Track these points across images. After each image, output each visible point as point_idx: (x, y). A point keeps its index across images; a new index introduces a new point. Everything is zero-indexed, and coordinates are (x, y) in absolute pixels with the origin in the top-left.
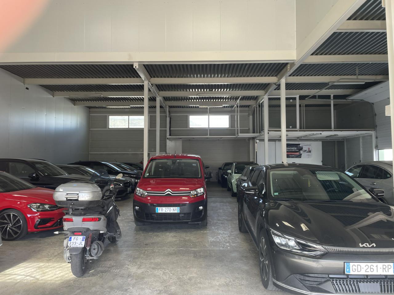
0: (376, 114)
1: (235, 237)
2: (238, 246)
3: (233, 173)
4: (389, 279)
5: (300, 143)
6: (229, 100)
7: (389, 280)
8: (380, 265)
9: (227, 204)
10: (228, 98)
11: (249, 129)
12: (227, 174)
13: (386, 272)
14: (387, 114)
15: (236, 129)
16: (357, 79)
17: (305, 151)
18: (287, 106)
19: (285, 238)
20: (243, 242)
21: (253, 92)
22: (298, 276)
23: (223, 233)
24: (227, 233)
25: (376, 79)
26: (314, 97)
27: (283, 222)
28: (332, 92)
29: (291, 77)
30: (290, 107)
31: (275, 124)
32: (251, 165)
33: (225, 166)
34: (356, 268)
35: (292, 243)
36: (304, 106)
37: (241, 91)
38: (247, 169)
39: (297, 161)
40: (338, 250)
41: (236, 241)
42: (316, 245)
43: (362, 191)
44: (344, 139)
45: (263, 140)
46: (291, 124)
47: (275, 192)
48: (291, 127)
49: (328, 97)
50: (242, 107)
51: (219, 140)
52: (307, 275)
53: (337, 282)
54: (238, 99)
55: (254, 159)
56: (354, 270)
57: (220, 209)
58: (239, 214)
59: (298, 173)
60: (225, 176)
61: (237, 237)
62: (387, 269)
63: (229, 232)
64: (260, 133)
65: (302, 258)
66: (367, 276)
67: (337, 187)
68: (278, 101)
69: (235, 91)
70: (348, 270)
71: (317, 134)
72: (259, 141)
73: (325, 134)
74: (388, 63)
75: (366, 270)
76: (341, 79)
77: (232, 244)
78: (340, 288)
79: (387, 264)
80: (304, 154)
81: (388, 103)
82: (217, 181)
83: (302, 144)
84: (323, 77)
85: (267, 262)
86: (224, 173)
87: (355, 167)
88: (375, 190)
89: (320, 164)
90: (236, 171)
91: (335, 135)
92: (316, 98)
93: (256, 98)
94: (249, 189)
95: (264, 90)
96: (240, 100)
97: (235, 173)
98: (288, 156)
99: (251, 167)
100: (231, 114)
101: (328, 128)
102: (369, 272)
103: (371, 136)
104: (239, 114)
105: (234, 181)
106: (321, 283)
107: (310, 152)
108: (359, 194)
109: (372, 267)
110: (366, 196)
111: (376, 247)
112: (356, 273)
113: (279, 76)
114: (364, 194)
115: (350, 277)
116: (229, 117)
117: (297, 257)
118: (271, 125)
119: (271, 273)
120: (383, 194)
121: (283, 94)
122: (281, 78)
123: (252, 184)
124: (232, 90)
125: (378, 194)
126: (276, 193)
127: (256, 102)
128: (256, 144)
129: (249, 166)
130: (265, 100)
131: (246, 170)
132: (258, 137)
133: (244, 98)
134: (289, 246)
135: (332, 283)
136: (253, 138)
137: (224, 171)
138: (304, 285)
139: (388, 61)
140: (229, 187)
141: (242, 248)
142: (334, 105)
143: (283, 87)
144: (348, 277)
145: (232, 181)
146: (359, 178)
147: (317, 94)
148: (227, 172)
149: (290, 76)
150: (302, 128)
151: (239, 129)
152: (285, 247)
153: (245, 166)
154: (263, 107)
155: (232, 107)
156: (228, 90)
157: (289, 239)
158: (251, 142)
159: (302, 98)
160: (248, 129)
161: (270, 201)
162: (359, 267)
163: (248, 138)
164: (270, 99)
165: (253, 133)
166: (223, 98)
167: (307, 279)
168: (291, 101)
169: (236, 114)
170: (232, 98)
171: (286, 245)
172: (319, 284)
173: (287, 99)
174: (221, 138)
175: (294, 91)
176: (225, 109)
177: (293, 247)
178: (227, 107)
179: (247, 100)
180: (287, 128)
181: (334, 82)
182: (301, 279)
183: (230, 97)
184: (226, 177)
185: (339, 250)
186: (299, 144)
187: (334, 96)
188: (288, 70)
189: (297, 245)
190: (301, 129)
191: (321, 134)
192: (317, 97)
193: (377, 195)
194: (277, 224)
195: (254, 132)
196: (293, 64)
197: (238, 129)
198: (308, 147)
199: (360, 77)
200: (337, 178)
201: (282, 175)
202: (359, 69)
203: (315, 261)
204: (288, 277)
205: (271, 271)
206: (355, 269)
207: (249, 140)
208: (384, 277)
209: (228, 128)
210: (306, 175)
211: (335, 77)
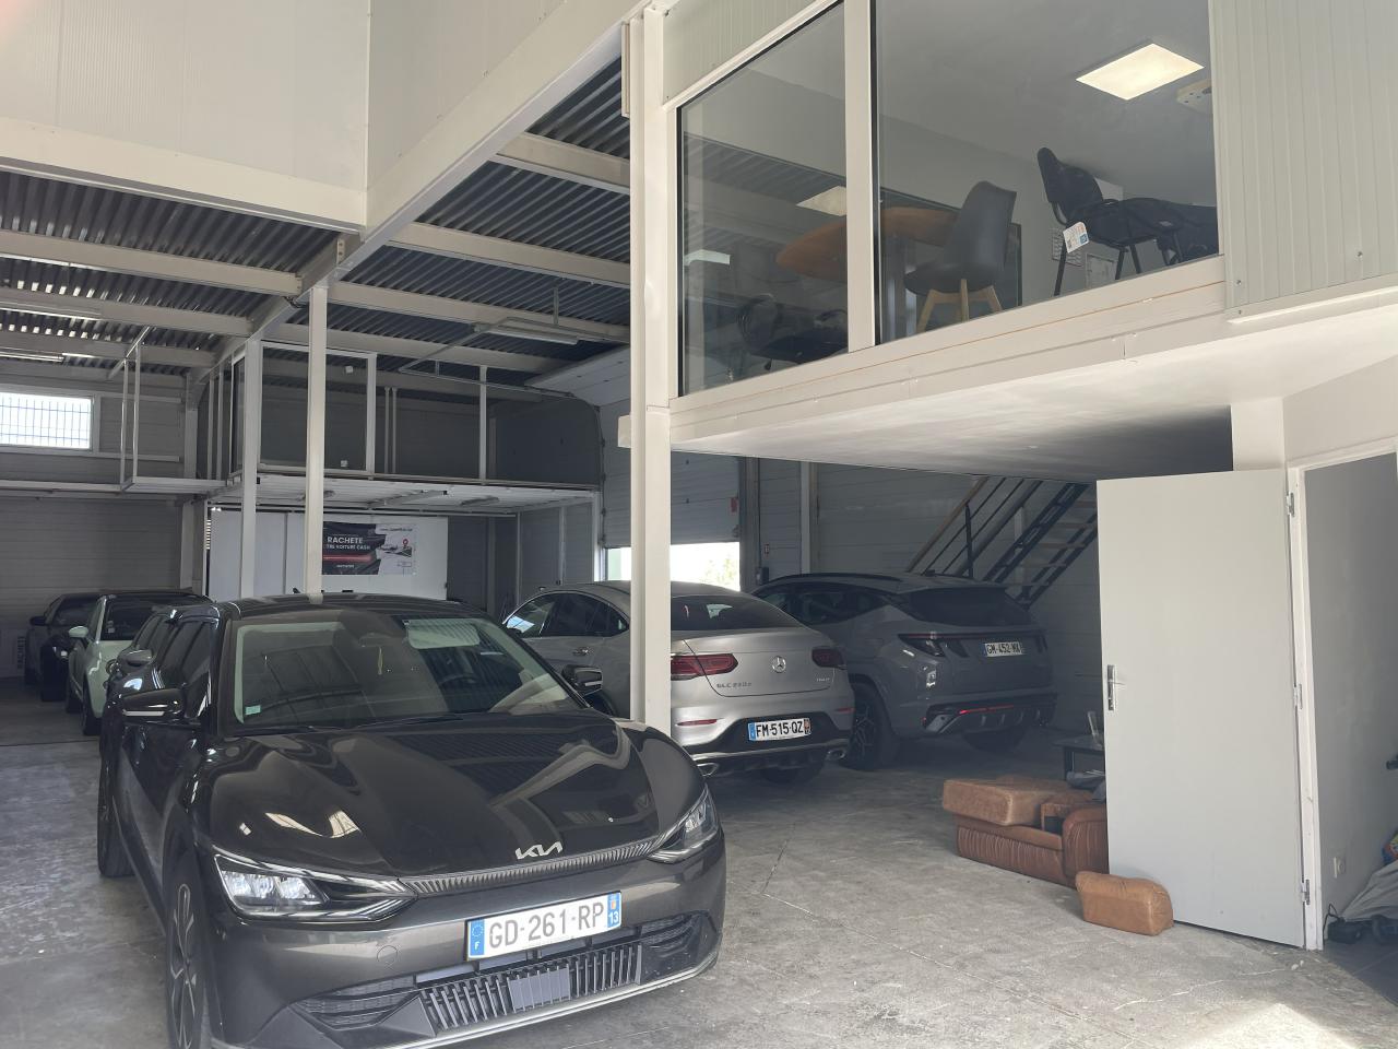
0: (603, 441)
1: (74, 901)
2: (87, 935)
3: (94, 639)
4: (596, 947)
5: (376, 520)
6: (95, 337)
7: (596, 952)
8: (572, 908)
9: (59, 768)
10: (90, 328)
11: (182, 461)
12: (69, 643)
13: (588, 926)
14: (621, 444)
15: (123, 456)
16: (555, 326)
17: (393, 549)
18: (331, 386)
19: (270, 874)
20: (108, 918)
21: (201, 315)
22: (309, 1007)
23: (24, 893)
24: (40, 890)
25: (607, 336)
26: (427, 366)
27: (269, 815)
28: (485, 359)
29: (350, 286)
30: (344, 390)
31: (285, 448)
32: (175, 605)
33: (60, 609)
34: (501, 932)
35: (294, 888)
36: (394, 394)
37: (150, 308)
38: (156, 619)
39: (362, 585)
40: (450, 881)
41: (79, 920)
42: (378, 880)
43: (544, 679)
44: (516, 514)
45: (235, 507)
46: (343, 454)
47: (247, 703)
48: (344, 463)
49: (471, 372)
50: (153, 371)
51: (37, 499)
52: (340, 993)
53: (440, 996)
54: (135, 336)
55: (196, 577)
56: (495, 942)
57: (19, 794)
58: (101, 802)
59: (342, 627)
60: (60, 650)
61: (86, 902)
62: (590, 919)
63: (51, 885)
64: (225, 477)
65: (332, 935)
66: (535, 951)
67: (474, 668)
68: (301, 364)
69: (123, 305)
70: (477, 944)
71: (433, 491)
72: (222, 509)
73: (460, 492)
74: (629, 291)
75: (533, 932)
76: (509, 319)
77: (58, 933)
78: (451, 1013)
79: (589, 902)
80: (388, 562)
81: (627, 411)
82: (21, 673)
83: (383, 524)
84: (458, 303)
85: (194, 981)
86: (54, 641)
87: (540, 602)
88: (577, 671)
89: (440, 595)
90: (111, 631)
91: (491, 499)
92: (432, 371)
93: (214, 344)
94: (143, 700)
95: (247, 314)
96: (146, 340)
97: (105, 637)
98: (329, 568)
99: (174, 612)
100: (104, 394)
101: (468, 473)
102: (539, 937)
103: (589, 505)
104: (137, 396)
105: (96, 671)
106: (388, 1011)
107: (408, 552)
108: (536, 691)
109: (549, 919)
110: (553, 693)
111: (563, 853)
112: (503, 949)
113: (304, 273)
114: (547, 688)
115: (482, 967)
116: (93, 407)
117: (312, 937)
118: (268, 453)
119: (205, 1019)
120: (598, 683)
121: (318, 340)
122: (313, 283)
123: (164, 678)
124: (108, 298)
125: (587, 684)
126: (253, 708)
127: (213, 359)
128: (208, 523)
129: (166, 607)
130: (251, 356)
131: (150, 625)
132: (216, 495)
133: (158, 337)
134: (285, 900)
135: (423, 1000)
136: (198, 499)
137: (55, 631)
138: (329, 1034)
139: (629, 284)
140: (74, 698)
141: (104, 940)
142: (489, 400)
143: (318, 315)
144: (477, 969)
145: (92, 671)
146: (546, 636)
147: (437, 359)
148: (67, 636)
149: (346, 279)
150: (383, 470)
151: (135, 457)
152: (267, 908)
153: (154, 608)
154: (243, 380)
155: (108, 365)
156: (90, 293)
157: (283, 877)
158: (188, 512)
159: (387, 363)
160: (176, 458)
161: (227, 740)
162: (511, 926)
163: (175, 498)
164: (268, 353)
165: (198, 477)
166: (66, 325)
167: (341, 1007)
168: (349, 369)
169: (125, 395)
170: (108, 329)
171: (273, 900)
172: (384, 1016)
173: (331, 360)
174: (50, 491)
175: (360, 336)
176: (76, 371)
177: (298, 905)
178: (83, 362)
179: (178, 346)
180: (327, 465)
181: (490, 326)
182: (318, 1015)
183: (98, 323)
184: (64, 654)
185: (453, 883)
186: (374, 526)
187: (490, 372)
188: (339, 258)
189: (313, 891)
190: (383, 472)
191: (445, 492)
192: (437, 367)
193: (582, 688)
194: (243, 827)
195: (201, 474)
196: (354, 240)
197: (129, 457)
198: (402, 535)
199: (563, 321)
200: (471, 640)
201: (288, 636)
202: (561, 296)
203: (371, 935)
204: (271, 1018)
205: (205, 1012)
206: (499, 938)
207: (181, 507)
208: (583, 945)
209: (86, 450)
210: (372, 634)
211: (491, 309)
